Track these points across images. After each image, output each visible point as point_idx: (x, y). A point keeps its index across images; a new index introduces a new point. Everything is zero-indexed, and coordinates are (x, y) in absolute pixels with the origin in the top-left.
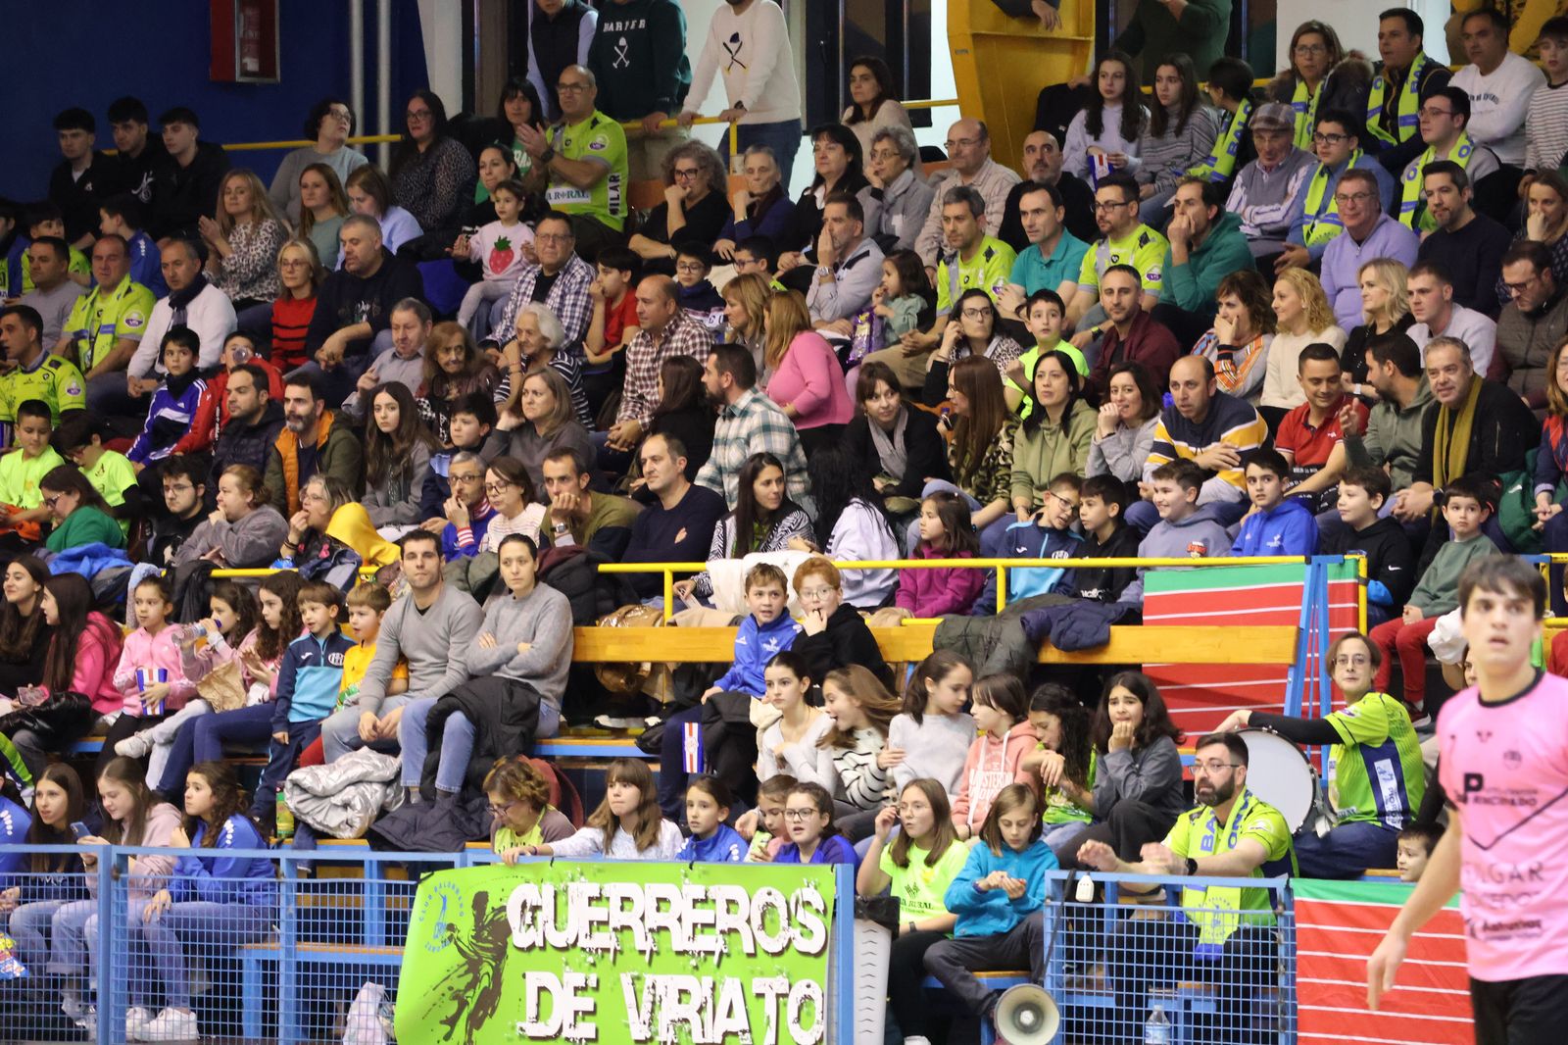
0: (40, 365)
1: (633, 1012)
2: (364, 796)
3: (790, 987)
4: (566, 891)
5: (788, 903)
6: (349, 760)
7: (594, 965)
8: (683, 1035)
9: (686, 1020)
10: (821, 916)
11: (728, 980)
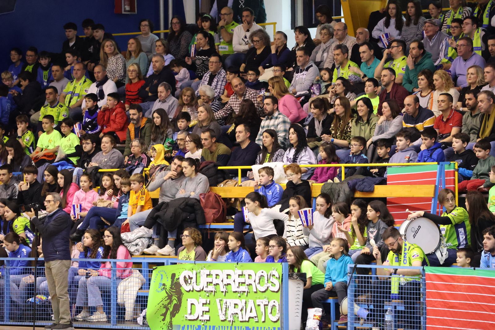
0: (56, 106)
1: (220, 311)
2: (142, 242)
3: (269, 302)
4: (200, 273)
5: (268, 275)
6: (138, 230)
7: (208, 296)
8: (236, 318)
9: (237, 314)
10: (278, 279)
11: (250, 300)
